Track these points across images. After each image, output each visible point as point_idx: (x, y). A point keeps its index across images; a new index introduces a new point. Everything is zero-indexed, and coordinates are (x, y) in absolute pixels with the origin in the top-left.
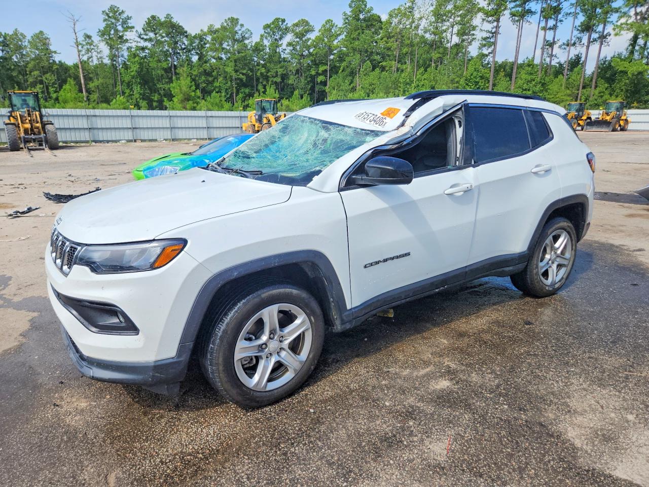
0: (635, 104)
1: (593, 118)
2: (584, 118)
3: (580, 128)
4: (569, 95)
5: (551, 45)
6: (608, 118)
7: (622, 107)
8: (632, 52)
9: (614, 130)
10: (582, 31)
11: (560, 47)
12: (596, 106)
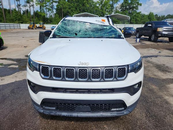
0: (46, 23)
1: (38, 26)
2: (35, 26)
3: (35, 29)
4: (29, 20)
5: (19, 5)
6: (41, 26)
7: (43, 24)
8: (41, 10)
9: (43, 29)
10: (27, 3)
11: (22, 6)
12: (37, 23)
